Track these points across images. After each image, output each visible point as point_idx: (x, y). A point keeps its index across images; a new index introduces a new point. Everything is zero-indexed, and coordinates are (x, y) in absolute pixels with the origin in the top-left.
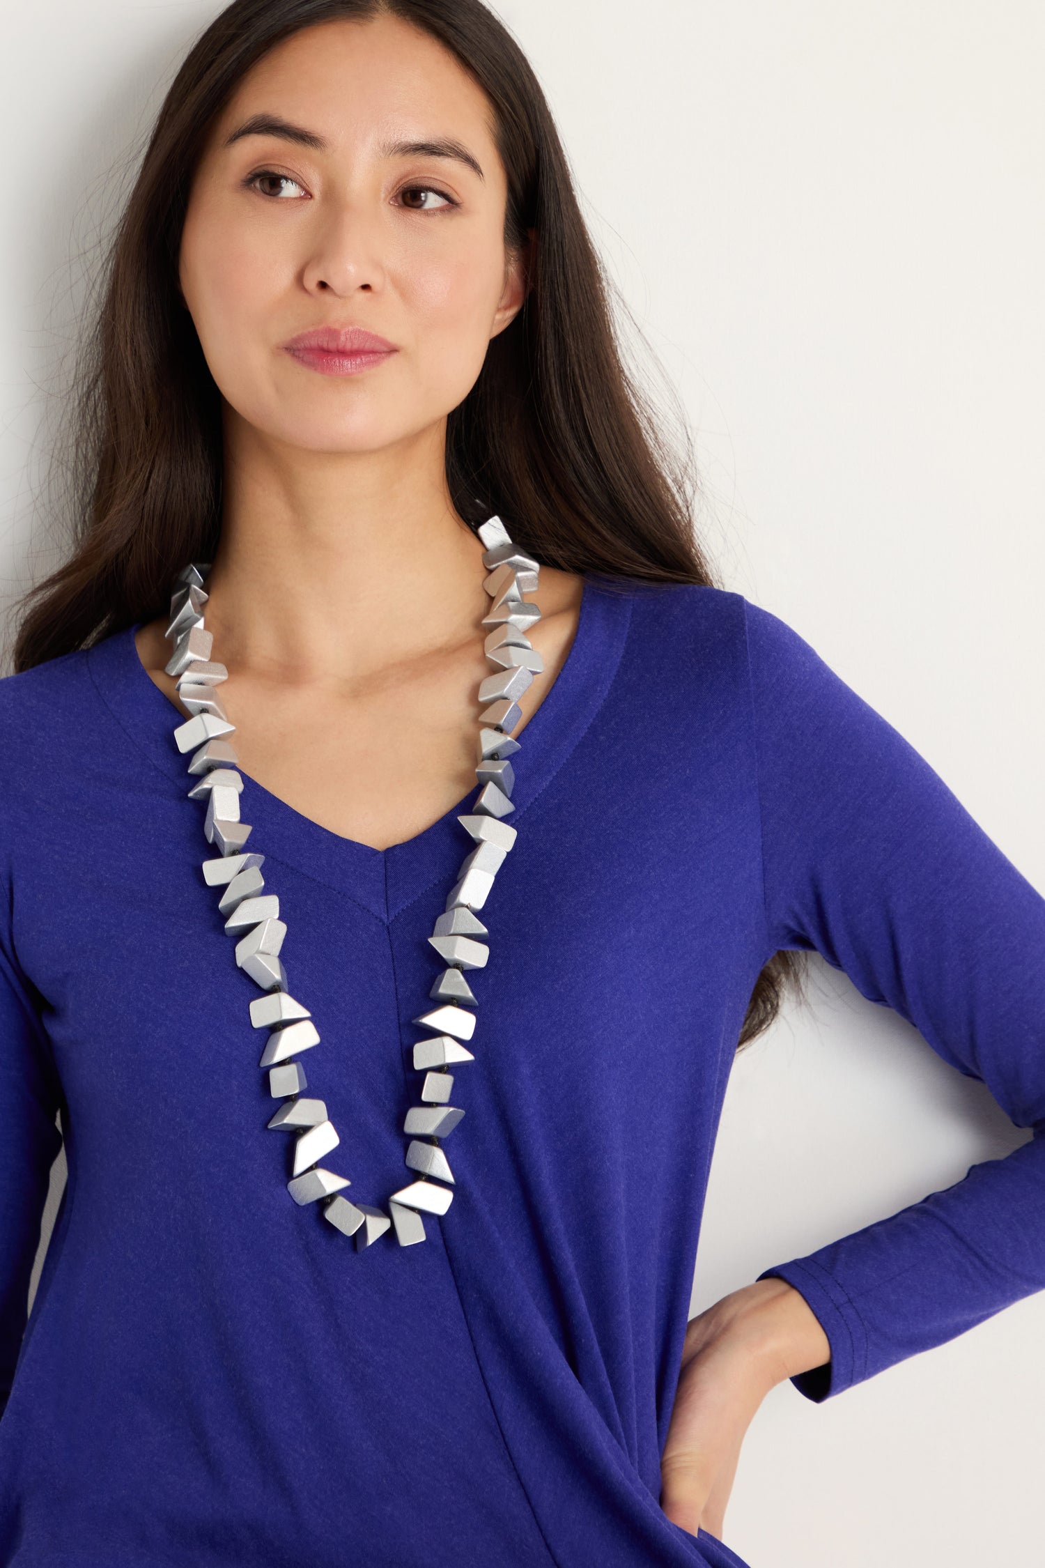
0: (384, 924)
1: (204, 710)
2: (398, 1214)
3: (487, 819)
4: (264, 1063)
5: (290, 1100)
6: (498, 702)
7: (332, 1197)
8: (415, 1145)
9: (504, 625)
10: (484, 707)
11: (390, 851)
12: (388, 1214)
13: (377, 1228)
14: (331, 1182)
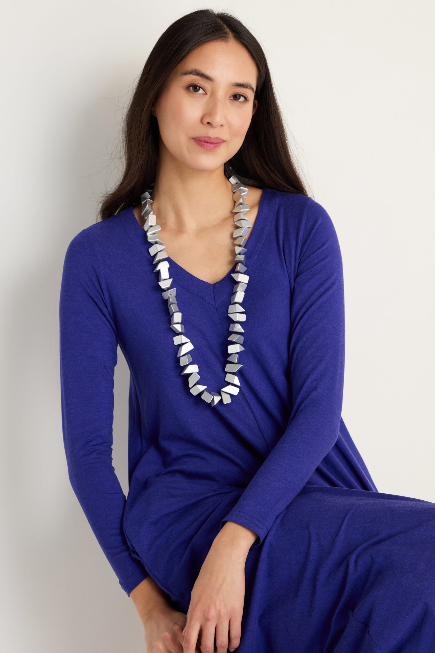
0: (215, 308)
1: (156, 243)
2: (223, 395)
3: (240, 274)
4: (178, 356)
5: (186, 366)
6: (239, 238)
7: (203, 392)
8: (228, 375)
9: (239, 213)
10: (235, 239)
11: (215, 284)
12: (220, 395)
13: (217, 399)
14: (202, 388)
